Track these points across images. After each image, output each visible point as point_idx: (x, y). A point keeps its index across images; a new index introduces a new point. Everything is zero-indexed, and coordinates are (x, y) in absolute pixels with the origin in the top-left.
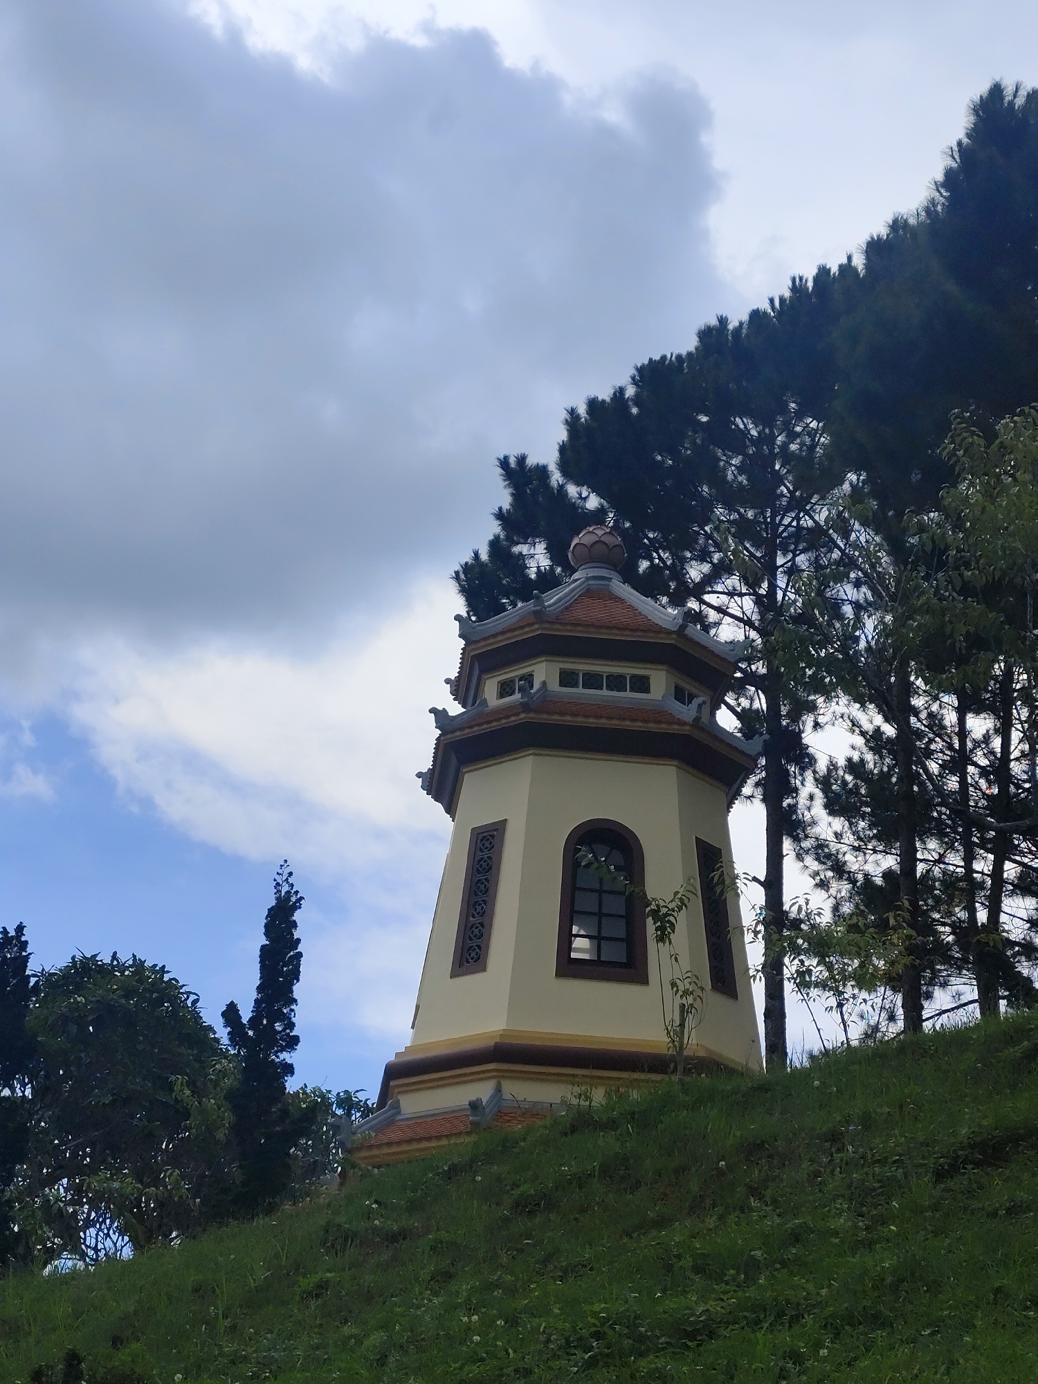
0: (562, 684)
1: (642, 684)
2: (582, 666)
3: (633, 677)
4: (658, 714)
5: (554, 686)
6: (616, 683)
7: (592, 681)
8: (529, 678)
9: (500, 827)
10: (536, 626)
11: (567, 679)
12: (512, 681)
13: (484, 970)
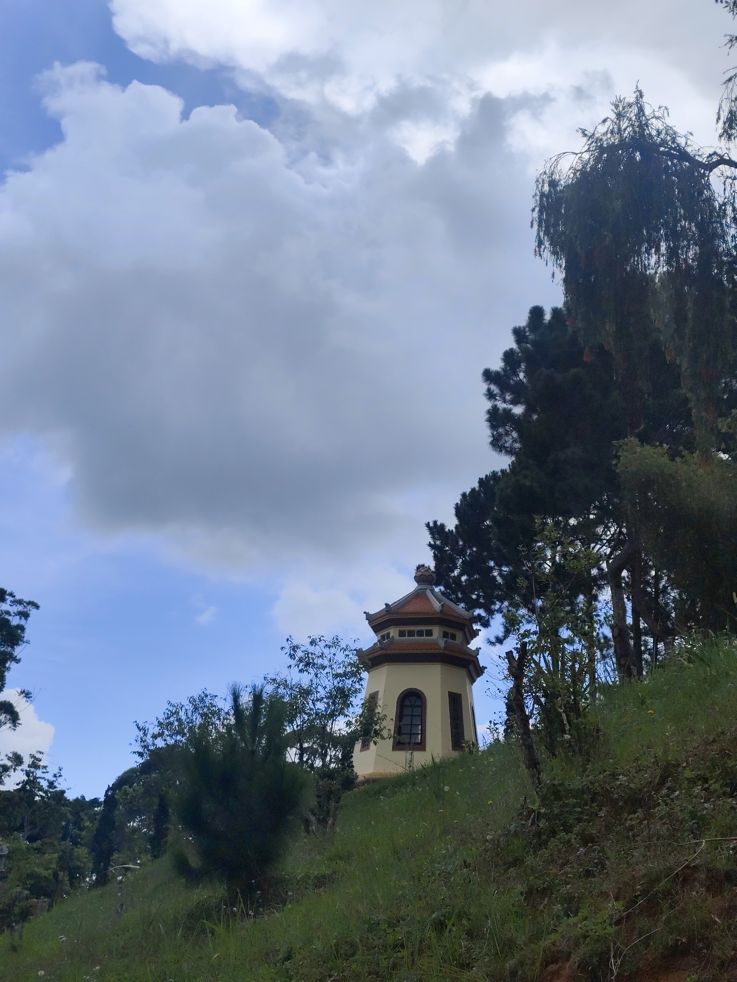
0: (400, 636)
1: (429, 633)
2: (407, 628)
3: (426, 630)
4: (435, 644)
5: (397, 637)
6: (420, 633)
7: (411, 634)
8: (388, 634)
9: (376, 693)
10: (387, 616)
11: (402, 634)
12: (384, 635)
13: (369, 749)
